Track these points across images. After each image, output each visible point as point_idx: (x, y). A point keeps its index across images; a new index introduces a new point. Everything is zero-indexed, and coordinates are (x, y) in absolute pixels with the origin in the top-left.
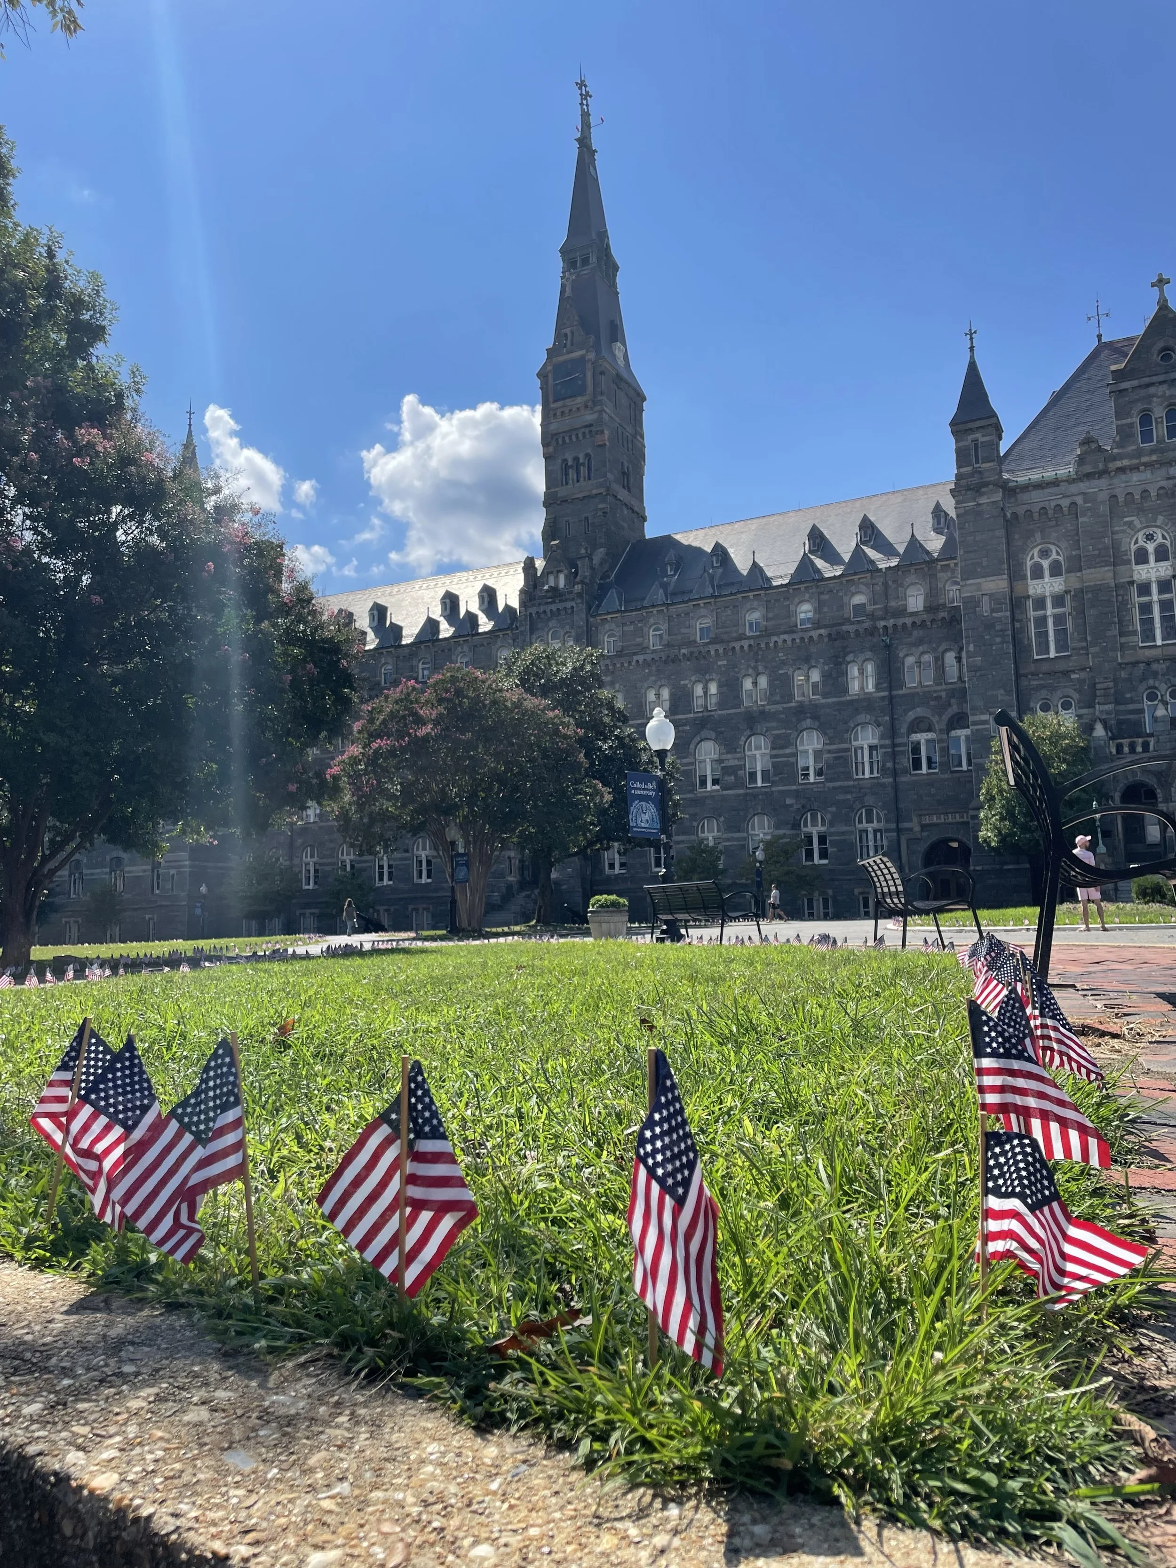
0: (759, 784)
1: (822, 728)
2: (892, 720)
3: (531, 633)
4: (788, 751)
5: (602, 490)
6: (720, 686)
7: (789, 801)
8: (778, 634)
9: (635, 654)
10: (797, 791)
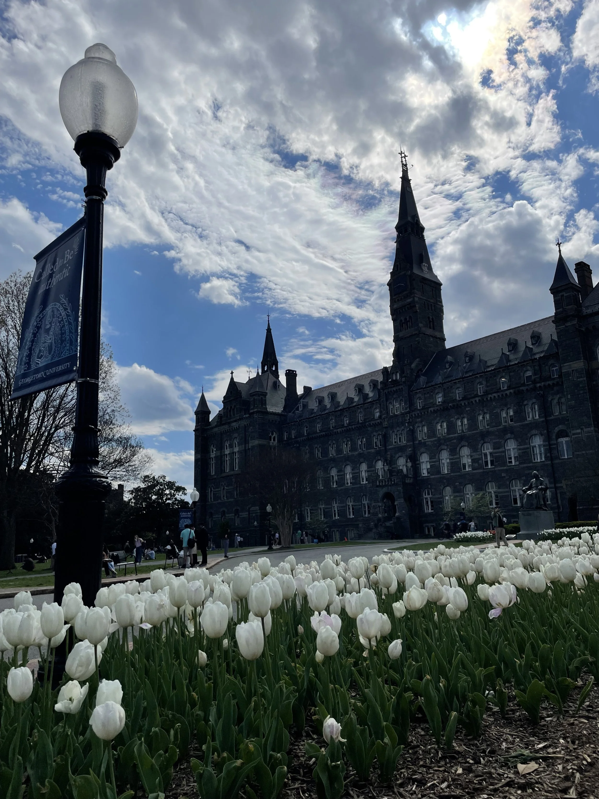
0: (490, 467)
1: (516, 438)
2: (548, 431)
3: (387, 401)
4: (501, 450)
5: (417, 332)
6: (468, 420)
7: (503, 475)
8: (491, 394)
9: (430, 407)
10: (506, 469)
